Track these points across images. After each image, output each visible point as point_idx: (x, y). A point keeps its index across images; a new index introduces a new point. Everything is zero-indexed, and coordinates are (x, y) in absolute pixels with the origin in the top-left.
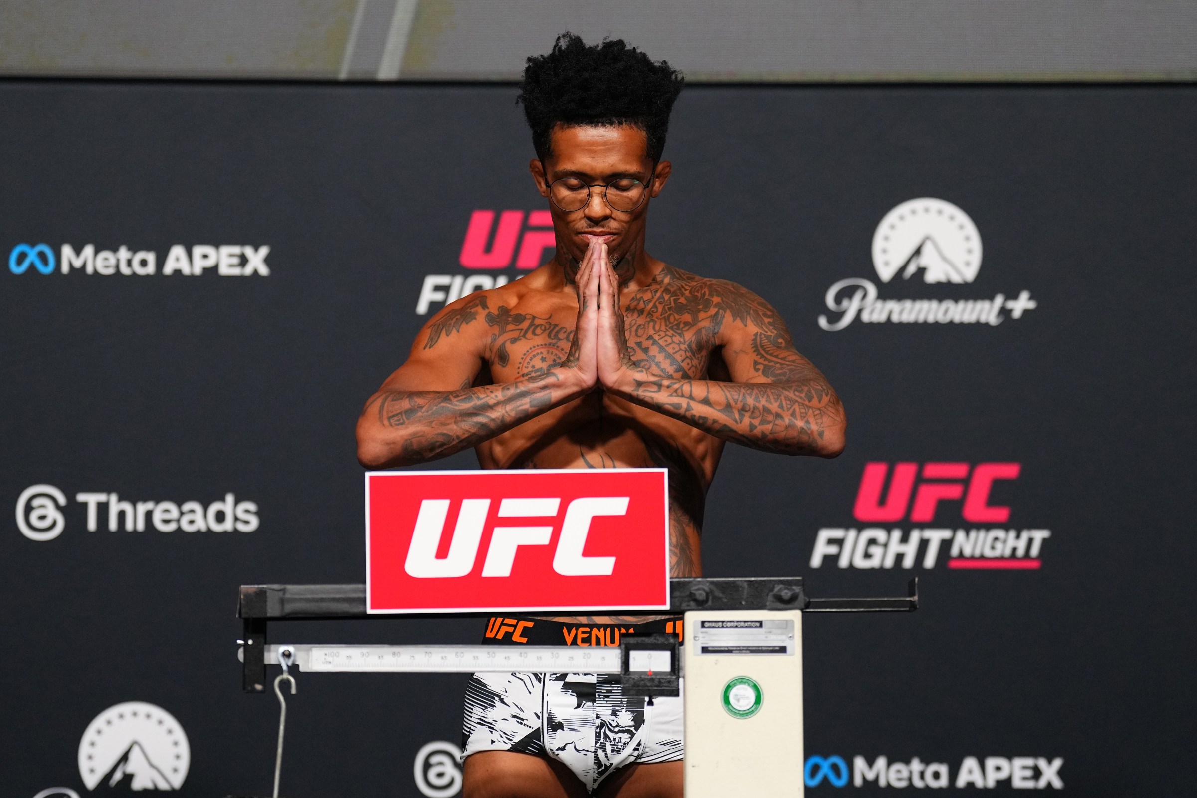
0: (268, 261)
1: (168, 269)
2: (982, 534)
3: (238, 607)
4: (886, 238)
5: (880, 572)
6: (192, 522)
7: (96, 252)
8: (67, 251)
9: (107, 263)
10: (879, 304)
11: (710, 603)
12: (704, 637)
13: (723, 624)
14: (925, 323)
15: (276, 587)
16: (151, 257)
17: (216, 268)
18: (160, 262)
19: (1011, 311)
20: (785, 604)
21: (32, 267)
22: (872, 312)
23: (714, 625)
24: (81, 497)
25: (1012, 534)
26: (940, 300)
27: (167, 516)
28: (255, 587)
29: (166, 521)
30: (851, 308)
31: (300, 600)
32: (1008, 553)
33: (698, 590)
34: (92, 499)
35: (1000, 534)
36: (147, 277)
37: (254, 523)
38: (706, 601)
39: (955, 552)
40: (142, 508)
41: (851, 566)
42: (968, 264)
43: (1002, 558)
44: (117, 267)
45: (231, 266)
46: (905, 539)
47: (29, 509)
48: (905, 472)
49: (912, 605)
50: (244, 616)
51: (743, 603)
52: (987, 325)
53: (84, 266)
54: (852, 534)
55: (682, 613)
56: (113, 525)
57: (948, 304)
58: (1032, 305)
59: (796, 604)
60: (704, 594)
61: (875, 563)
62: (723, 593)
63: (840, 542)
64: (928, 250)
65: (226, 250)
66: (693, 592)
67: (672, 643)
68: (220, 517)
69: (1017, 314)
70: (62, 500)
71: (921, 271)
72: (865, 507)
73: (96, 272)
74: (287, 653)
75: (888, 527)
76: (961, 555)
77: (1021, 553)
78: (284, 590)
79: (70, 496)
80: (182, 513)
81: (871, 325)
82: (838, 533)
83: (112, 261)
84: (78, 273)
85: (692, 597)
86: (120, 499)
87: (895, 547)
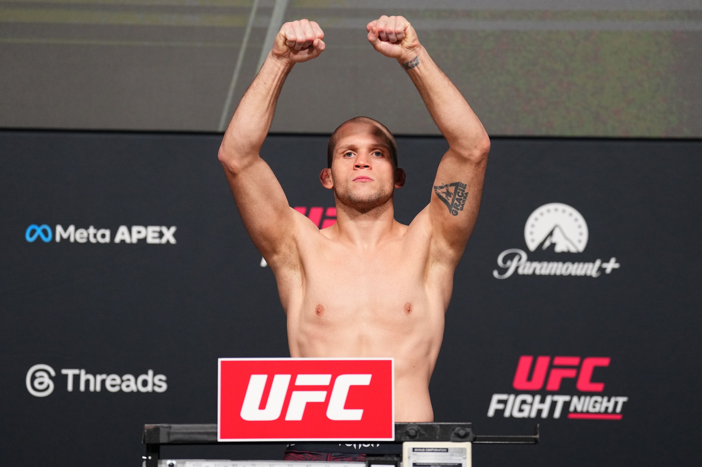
0: (175, 235)
1: (117, 240)
2: (588, 398)
3: (143, 437)
4: (533, 226)
5: (528, 420)
6: (128, 386)
7: (76, 229)
8: (59, 229)
9: (82, 236)
10: (528, 264)
11: (418, 437)
12: (414, 457)
13: (425, 450)
14: (555, 276)
15: (165, 425)
16: (107, 233)
17: (145, 239)
18: (113, 235)
19: (605, 269)
20: (461, 438)
21: (39, 238)
22: (524, 268)
23: (420, 450)
24: (64, 371)
25: (606, 399)
26: (564, 262)
27: (114, 383)
28: (153, 425)
29: (113, 386)
30: (512, 266)
31: (179, 433)
32: (603, 410)
33: (411, 429)
34: (70, 373)
35: (599, 399)
36: (105, 244)
37: (164, 387)
38: (415, 436)
39: (572, 409)
40: (99, 378)
41: (511, 416)
42: (580, 241)
43: (599, 413)
44: (88, 238)
45: (154, 238)
46: (542, 401)
47: (33, 378)
48: (543, 362)
49: (535, 440)
50: (146, 442)
51: (437, 437)
52: (591, 277)
53: (69, 237)
54: (512, 397)
55: (401, 443)
56: (82, 388)
57: (569, 265)
58: (617, 266)
59: (468, 438)
60: (414, 432)
61: (525, 414)
62: (426, 431)
63: (505, 402)
64: (557, 233)
65: (151, 229)
66: (408, 431)
67: (395, 461)
68: (145, 383)
69: (608, 271)
70: (53, 373)
71: (553, 245)
72: (519, 382)
73: (76, 241)
74: (171, 464)
75: (533, 394)
76: (575, 411)
77: (610, 410)
78: (170, 427)
79: (58, 371)
80: (122, 381)
81: (524, 276)
82: (504, 397)
83: (85, 235)
84: (65, 241)
85: (407, 434)
86: (87, 373)
87: (537, 405)
